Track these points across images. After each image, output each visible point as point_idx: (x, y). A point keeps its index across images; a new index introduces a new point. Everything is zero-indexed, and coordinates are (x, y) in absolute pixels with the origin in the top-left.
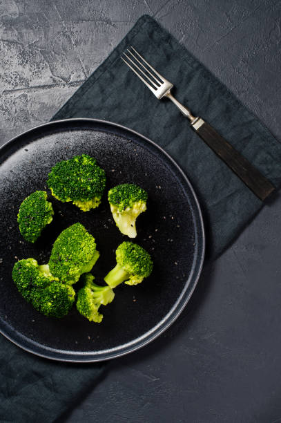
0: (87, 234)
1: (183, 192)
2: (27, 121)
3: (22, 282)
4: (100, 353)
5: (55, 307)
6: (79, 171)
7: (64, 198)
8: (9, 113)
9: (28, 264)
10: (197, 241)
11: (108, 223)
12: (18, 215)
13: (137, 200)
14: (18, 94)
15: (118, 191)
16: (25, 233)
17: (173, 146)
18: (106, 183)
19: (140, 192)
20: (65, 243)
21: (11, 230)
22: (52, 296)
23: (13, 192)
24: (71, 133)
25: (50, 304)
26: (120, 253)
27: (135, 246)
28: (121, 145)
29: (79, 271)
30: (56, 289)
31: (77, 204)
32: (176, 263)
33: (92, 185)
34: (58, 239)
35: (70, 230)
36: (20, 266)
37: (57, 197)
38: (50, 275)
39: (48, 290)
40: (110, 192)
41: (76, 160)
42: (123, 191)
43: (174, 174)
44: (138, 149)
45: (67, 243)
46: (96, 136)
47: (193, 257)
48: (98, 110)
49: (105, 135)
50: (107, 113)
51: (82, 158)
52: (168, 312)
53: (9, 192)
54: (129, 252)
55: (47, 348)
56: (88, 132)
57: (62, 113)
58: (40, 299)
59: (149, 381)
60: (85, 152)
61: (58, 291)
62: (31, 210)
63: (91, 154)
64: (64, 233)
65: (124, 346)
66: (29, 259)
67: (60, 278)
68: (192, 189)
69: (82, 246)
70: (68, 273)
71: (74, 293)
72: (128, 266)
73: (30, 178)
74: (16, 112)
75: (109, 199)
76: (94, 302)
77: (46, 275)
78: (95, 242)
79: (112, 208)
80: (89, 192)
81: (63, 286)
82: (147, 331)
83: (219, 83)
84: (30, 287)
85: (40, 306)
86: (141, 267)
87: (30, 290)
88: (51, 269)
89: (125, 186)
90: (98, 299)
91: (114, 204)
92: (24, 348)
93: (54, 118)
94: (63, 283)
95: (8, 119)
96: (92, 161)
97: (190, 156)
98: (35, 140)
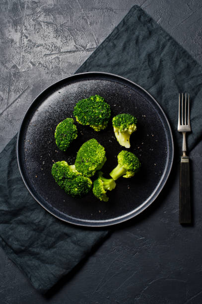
0: (99, 145)
1: (159, 119)
2: (59, 74)
3: (58, 176)
4: (107, 221)
5: (80, 191)
6: (94, 105)
7: (84, 123)
8: (48, 69)
9: (62, 164)
10: (168, 150)
11: (112, 139)
12: (55, 134)
13: (131, 124)
14: (54, 56)
15: (119, 118)
16: (60, 144)
17: (153, 90)
18: (111, 113)
19: (133, 119)
20: (86, 151)
21: (50, 144)
22: (78, 184)
23: (51, 119)
24: (88, 81)
25: (76, 189)
26: (120, 157)
27: (129, 153)
28: (120, 89)
29: (95, 169)
30: (80, 180)
31: (92, 126)
32: (155, 164)
33: (102, 114)
34: (81, 149)
35: (88, 142)
36: (57, 166)
37: (80, 122)
38: (76, 171)
39: (75, 181)
40: (114, 119)
41: (92, 99)
42: (122, 118)
43: (154, 108)
44: (131, 92)
45: (87, 151)
46: (104, 83)
47: (166, 160)
48: (105, 67)
49: (109, 83)
50: (110, 68)
51: (95, 97)
52: (150, 195)
53: (49, 119)
54: (126, 157)
55: (73, 218)
56: (99, 81)
57: (82, 68)
58: (70, 186)
59: (138, 240)
60: (97, 94)
61: (82, 181)
62: (64, 130)
63: (101, 95)
64: (84, 145)
65: (122, 217)
66: (63, 161)
67: (82, 173)
68: (166, 117)
69: (97, 152)
70: (88, 170)
71: (91, 182)
72: (126, 165)
73: (62, 110)
74: (52, 68)
75: (113, 123)
76: (104, 188)
77: (74, 171)
78: (105, 150)
79: (115, 129)
80: (101, 119)
81: (85, 178)
82: (136, 207)
83: (183, 49)
84: (64, 179)
85: (70, 191)
86: (134, 166)
87: (64, 181)
88: (76, 168)
89: (123, 115)
90: (107, 186)
91: (116, 126)
92: (59, 218)
93: (77, 72)
94: (85, 176)
95: (47, 73)
96: (102, 99)
97: (164, 96)
98: (65, 86)
